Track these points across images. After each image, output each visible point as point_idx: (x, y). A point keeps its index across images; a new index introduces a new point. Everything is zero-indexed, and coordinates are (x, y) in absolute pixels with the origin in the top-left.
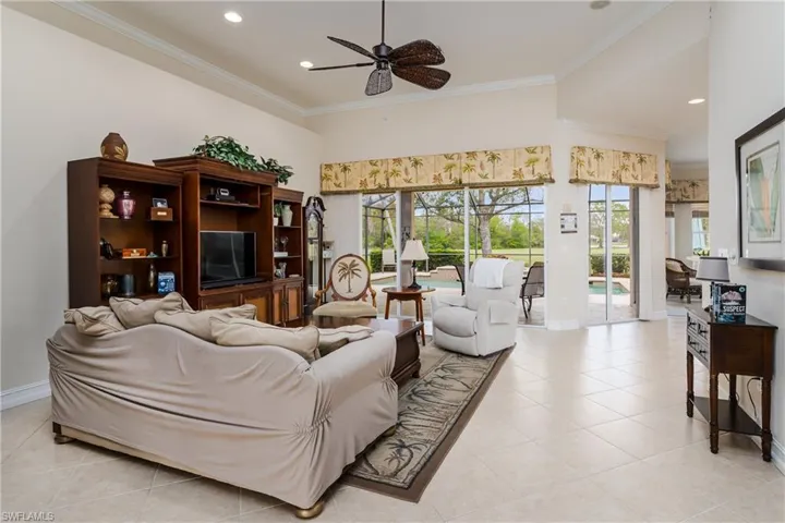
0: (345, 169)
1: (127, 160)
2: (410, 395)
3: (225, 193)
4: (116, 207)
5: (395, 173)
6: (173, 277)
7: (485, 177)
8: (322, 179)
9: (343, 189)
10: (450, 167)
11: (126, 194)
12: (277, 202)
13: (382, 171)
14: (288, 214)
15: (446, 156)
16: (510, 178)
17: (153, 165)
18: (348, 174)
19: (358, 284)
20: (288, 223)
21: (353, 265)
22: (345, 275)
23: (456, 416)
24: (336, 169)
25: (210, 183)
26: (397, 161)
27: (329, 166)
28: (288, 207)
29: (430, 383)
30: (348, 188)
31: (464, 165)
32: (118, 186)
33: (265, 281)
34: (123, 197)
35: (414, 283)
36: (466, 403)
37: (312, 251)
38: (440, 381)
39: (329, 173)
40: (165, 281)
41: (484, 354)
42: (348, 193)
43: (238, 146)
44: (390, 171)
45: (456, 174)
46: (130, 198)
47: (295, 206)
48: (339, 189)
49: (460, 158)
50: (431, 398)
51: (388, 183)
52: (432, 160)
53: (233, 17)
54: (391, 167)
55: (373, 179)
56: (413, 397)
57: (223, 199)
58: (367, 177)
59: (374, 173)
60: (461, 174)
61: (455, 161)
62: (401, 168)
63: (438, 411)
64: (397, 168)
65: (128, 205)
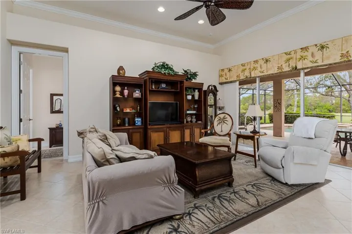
0: (230, 70)
1: (126, 75)
2: (215, 197)
3: (164, 86)
4: (122, 93)
5: (255, 69)
6: (140, 119)
7: (316, 62)
8: (220, 76)
9: (229, 80)
10: (288, 60)
11: (126, 88)
12: (186, 88)
13: (248, 69)
14: (197, 94)
15: (286, 53)
16: (338, 59)
17: (138, 77)
18: (232, 73)
19: (226, 128)
20: (197, 98)
21: (224, 118)
22: (220, 123)
23: (230, 223)
24: (226, 71)
25: (158, 82)
26: (256, 62)
27: (223, 70)
28: (197, 91)
29: (235, 193)
30: (231, 80)
31: (299, 57)
32: (123, 85)
33: (181, 124)
34: (124, 89)
35: (255, 130)
36: (246, 215)
37: (210, 111)
38: (243, 193)
39: (223, 73)
40: (138, 121)
41: (290, 183)
42: (231, 82)
43: (167, 65)
44: (252, 68)
45: (292, 64)
46: (127, 89)
47: (200, 90)
48: (227, 81)
49: (295, 52)
50: (226, 204)
51: (250, 74)
52: (276, 58)
53: (161, 9)
54: (253, 65)
55: (243, 73)
56: (216, 199)
57: (164, 88)
58: (240, 73)
59: (243, 71)
60: (296, 63)
61: (293, 55)
62: (258, 65)
63: (220, 214)
64: (256, 66)
65: (126, 92)
